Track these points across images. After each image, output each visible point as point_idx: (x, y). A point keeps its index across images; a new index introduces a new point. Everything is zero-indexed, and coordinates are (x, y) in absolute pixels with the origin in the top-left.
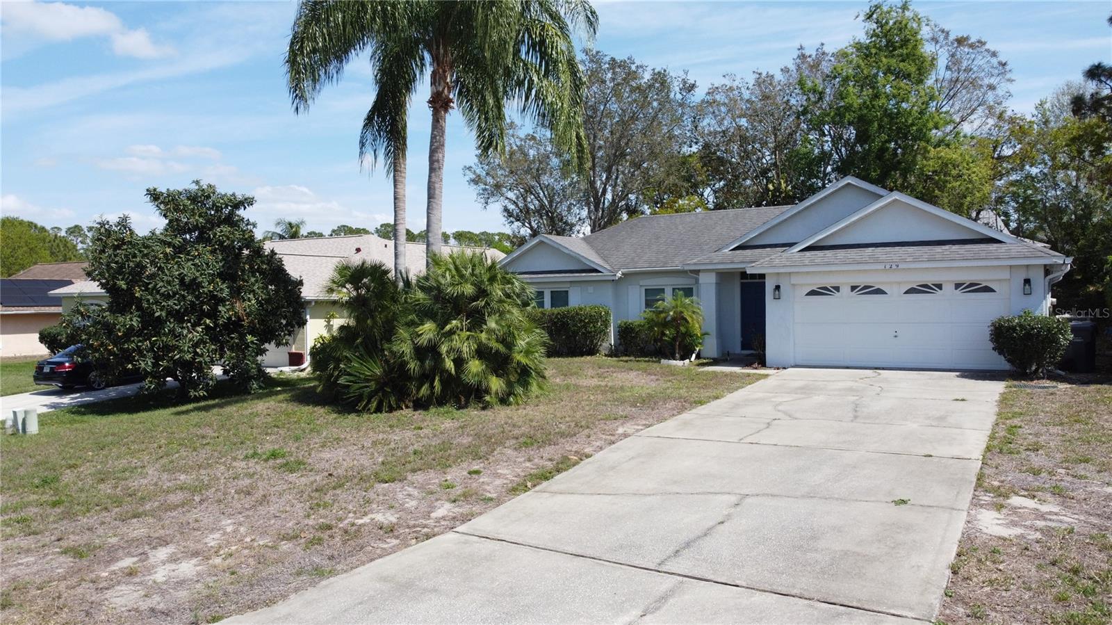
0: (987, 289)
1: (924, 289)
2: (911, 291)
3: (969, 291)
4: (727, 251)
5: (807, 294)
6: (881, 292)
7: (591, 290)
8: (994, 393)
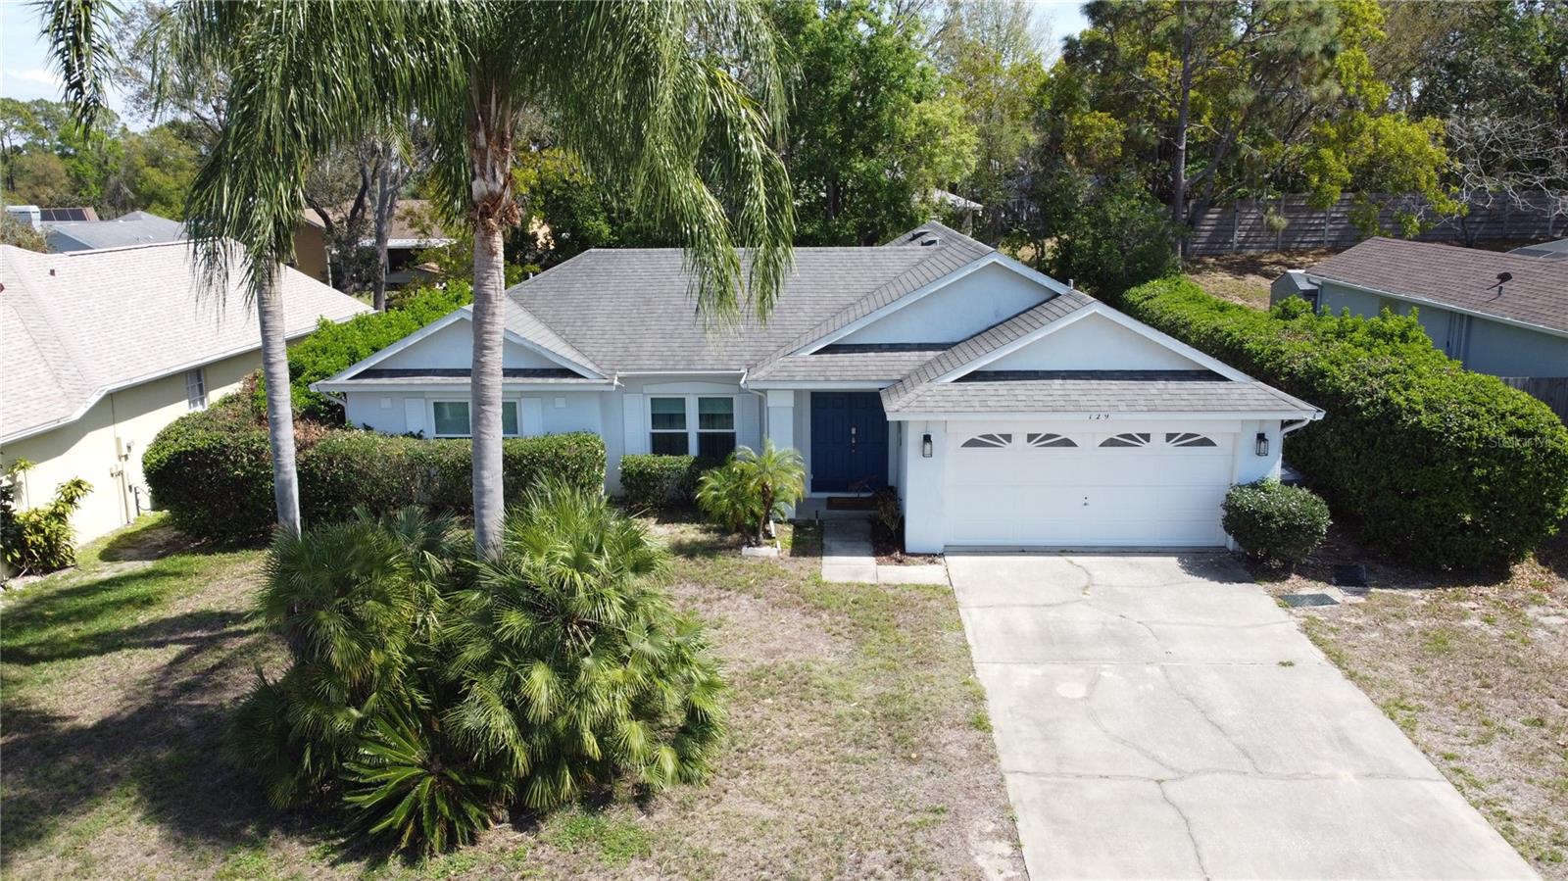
0: (1206, 442)
1: (1127, 440)
2: (1111, 443)
3: (1183, 445)
4: (807, 354)
5: (965, 445)
6: (1068, 443)
7: (560, 403)
8: (1286, 628)
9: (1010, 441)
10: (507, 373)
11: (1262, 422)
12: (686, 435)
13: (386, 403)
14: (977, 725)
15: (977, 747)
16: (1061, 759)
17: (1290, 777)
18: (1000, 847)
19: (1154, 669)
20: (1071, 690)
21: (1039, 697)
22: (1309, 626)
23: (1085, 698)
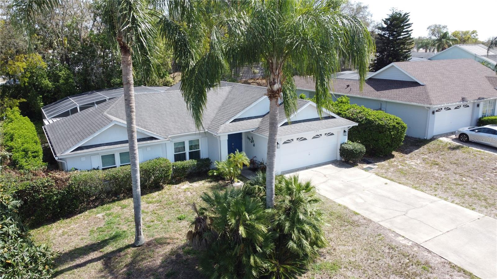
0: (332, 134)
1: (317, 136)
2: (314, 137)
3: (328, 136)
4: (228, 123)
5: (283, 144)
6: (305, 139)
7: (149, 149)
8: (374, 176)
9: (293, 141)
10: (139, 140)
11: (344, 128)
12: (185, 154)
13: (83, 159)
14: (356, 214)
15: (364, 219)
16: (382, 216)
17: (422, 207)
18: (400, 238)
19: (366, 192)
20: (359, 200)
21: (356, 204)
22: (377, 174)
23: (365, 201)
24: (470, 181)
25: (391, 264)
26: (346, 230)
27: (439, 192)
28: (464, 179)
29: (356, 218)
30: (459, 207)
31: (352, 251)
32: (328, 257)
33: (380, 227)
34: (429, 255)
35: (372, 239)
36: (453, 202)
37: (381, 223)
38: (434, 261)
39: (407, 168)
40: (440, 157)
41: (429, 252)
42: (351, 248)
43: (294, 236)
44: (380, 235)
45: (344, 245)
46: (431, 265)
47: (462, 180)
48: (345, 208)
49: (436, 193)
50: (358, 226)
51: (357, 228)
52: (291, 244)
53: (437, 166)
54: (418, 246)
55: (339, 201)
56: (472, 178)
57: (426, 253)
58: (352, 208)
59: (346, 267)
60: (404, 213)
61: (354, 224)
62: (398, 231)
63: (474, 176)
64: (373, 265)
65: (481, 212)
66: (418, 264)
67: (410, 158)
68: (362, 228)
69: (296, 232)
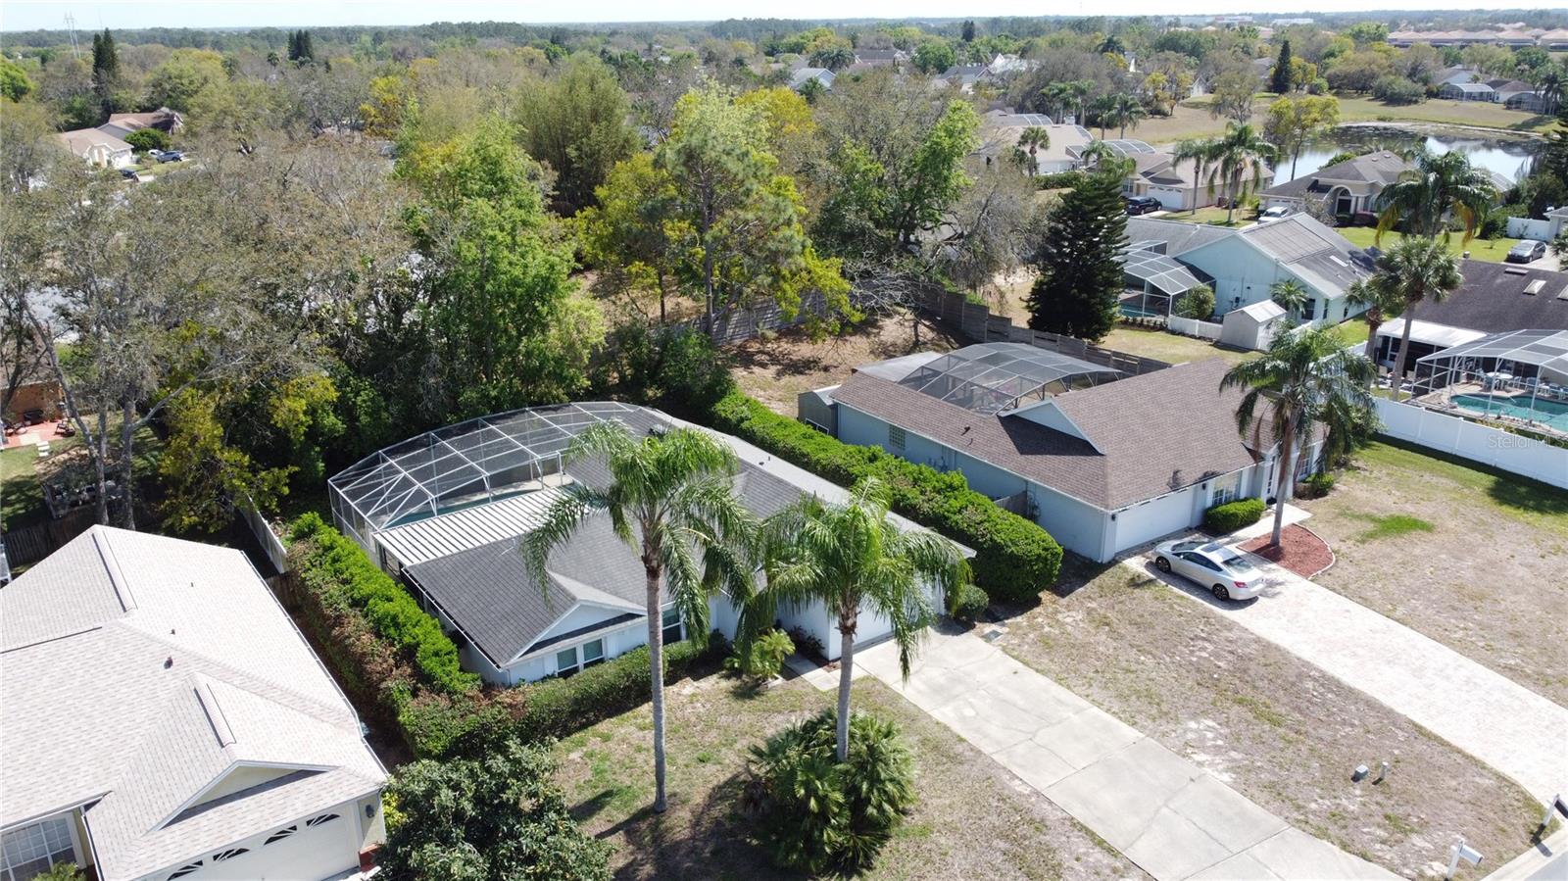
8: (999, 653)
14: (961, 740)
15: (972, 750)
16: (998, 743)
17: (1060, 722)
18: (1017, 782)
19: (982, 692)
20: (969, 712)
21: (963, 719)
22: (1004, 649)
23: (977, 714)
24: (1150, 662)
25: (997, 824)
26: (943, 772)
27: (1095, 691)
28: (1142, 658)
29: (959, 748)
30: (1115, 721)
31: (950, 806)
32: (917, 816)
33: (993, 764)
34: (1050, 808)
35: (977, 785)
36: (1108, 711)
37: (994, 757)
38: (1053, 816)
39: (1057, 632)
40: (1116, 609)
41: (1051, 803)
42: (947, 802)
43: (873, 800)
44: (990, 778)
45: (940, 797)
46: (1048, 823)
47: (1137, 663)
48: (946, 728)
49: (1090, 692)
50: (961, 763)
51: (960, 767)
52: (871, 810)
53: (1107, 628)
54: (1038, 794)
55: (937, 715)
56: (1154, 657)
57: (1045, 806)
58: (957, 728)
59: (939, 831)
60: (1030, 736)
61: (956, 759)
62: (1016, 771)
63: (1158, 653)
64: (973, 827)
65: (1143, 729)
66: (1032, 821)
67: (1068, 607)
68: (966, 767)
69: (876, 793)
